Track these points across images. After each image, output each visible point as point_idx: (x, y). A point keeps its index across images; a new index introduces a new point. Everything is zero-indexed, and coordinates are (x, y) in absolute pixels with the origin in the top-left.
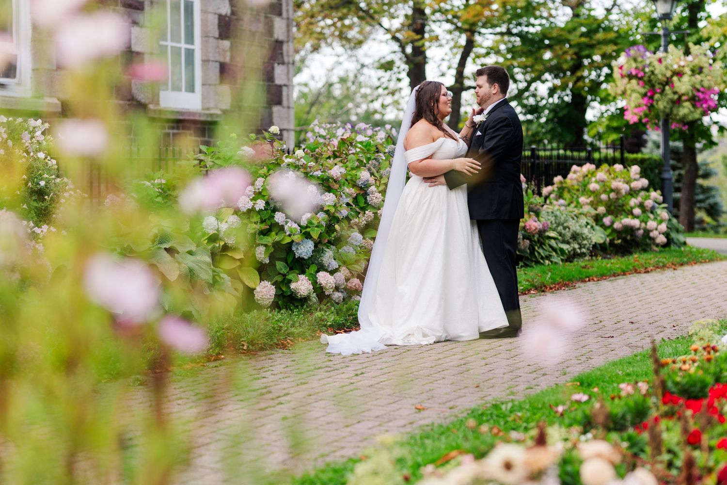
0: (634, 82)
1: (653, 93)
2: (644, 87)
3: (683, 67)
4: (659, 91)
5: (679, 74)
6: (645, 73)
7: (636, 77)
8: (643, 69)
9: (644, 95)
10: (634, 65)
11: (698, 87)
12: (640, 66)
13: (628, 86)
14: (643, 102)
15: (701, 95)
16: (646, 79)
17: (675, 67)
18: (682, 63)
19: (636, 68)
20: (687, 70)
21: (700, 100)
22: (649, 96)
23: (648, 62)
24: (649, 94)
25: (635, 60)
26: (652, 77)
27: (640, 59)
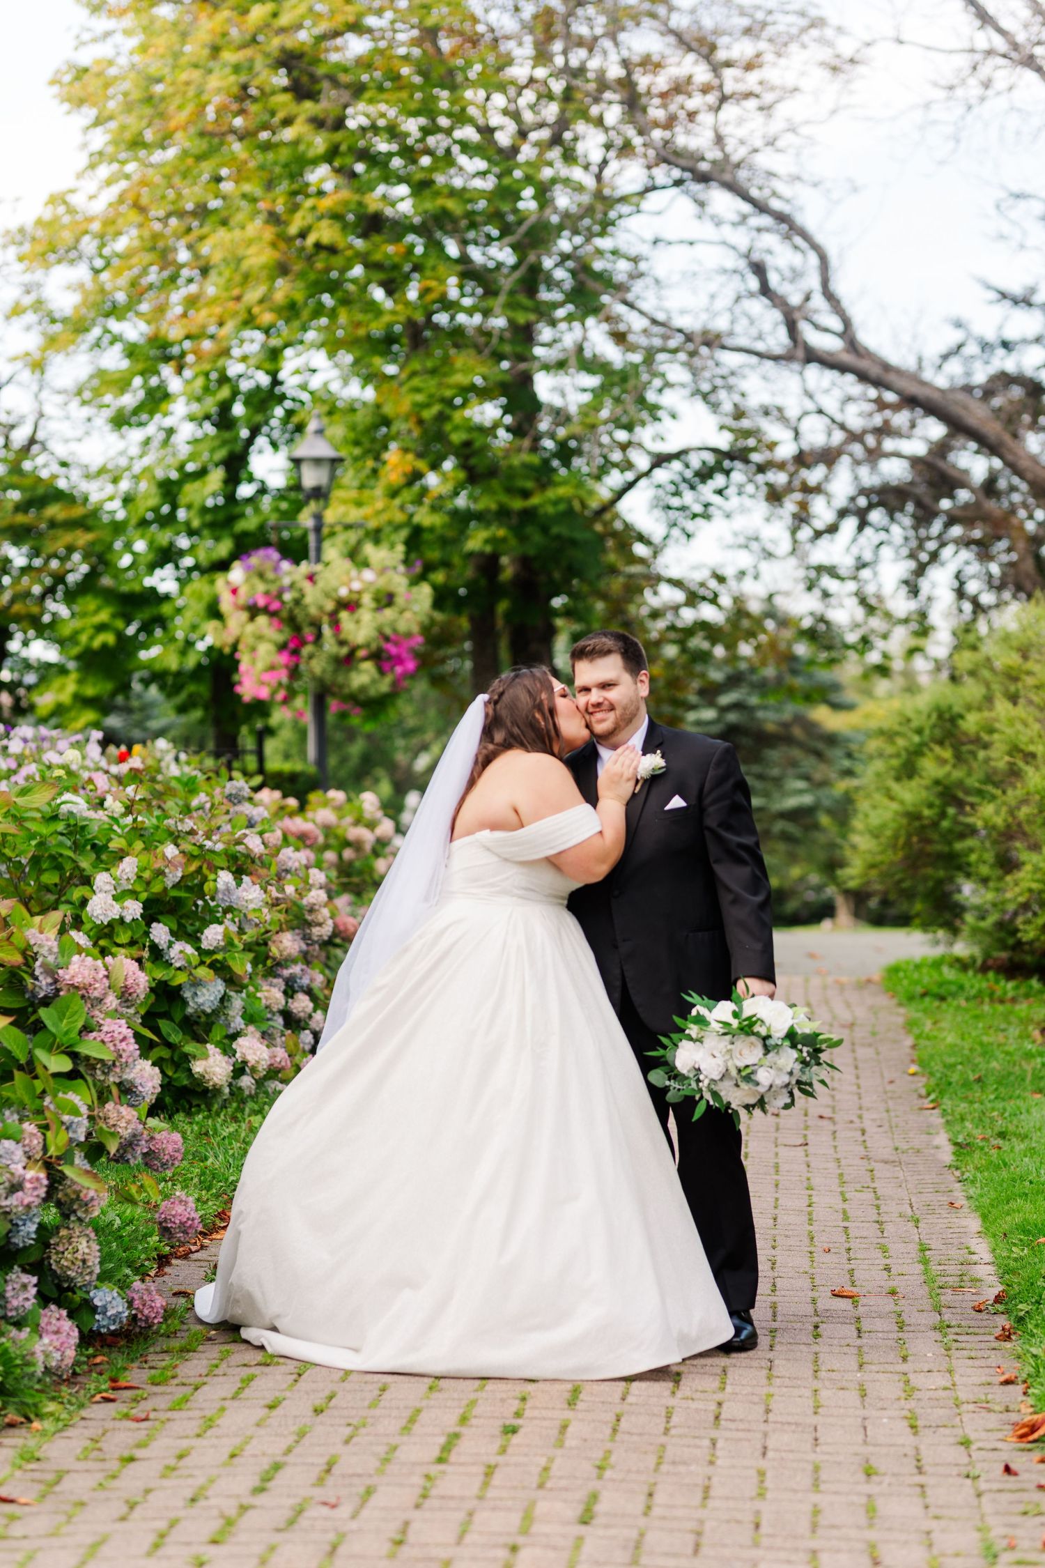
0: (262, 620)
1: (302, 643)
2: (280, 631)
3: (359, 593)
4: (311, 638)
5: (350, 605)
6: (283, 603)
7: (266, 610)
8: (279, 595)
9: (282, 647)
10: (261, 587)
11: (388, 631)
12: (274, 589)
13: (250, 628)
14: (282, 659)
15: (393, 650)
16: (284, 614)
17: (343, 592)
18: (356, 586)
19: (267, 593)
20: (367, 600)
21: (390, 657)
22: (292, 648)
23: (286, 581)
24: (291, 646)
25: (261, 576)
26: (297, 611)
27: (270, 575)
